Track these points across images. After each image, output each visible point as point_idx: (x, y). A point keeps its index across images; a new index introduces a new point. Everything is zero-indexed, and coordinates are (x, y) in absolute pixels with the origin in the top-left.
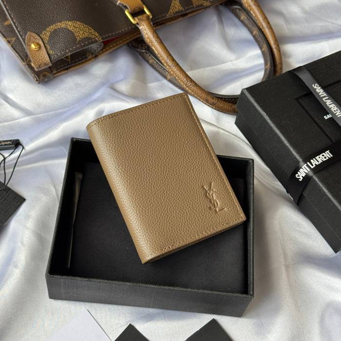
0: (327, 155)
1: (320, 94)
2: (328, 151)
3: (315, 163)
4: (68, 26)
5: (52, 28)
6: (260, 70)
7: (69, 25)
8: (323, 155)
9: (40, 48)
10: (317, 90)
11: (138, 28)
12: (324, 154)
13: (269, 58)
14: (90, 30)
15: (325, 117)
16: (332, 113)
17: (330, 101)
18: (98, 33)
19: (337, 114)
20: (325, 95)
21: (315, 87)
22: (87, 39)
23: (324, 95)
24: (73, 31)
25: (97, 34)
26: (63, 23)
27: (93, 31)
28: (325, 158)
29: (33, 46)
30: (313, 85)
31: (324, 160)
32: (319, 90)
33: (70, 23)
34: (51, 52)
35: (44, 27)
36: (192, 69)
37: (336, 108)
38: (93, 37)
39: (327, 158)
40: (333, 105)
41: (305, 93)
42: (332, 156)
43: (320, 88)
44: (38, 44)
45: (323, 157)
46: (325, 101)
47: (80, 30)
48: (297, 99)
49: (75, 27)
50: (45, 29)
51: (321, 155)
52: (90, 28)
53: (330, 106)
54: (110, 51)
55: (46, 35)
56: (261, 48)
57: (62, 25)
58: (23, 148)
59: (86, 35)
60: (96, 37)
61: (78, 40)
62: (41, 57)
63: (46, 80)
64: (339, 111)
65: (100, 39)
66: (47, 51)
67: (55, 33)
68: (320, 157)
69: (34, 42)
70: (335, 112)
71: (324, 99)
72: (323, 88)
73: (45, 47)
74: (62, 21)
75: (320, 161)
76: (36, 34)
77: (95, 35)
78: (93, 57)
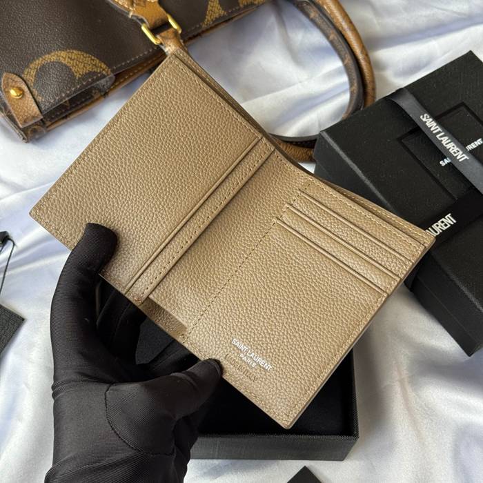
0: (449, 220)
1: (432, 129)
2: (449, 215)
4: (61, 58)
5: (38, 63)
6: (344, 92)
7: (62, 56)
8: (442, 222)
9: (23, 94)
10: (427, 124)
12: (443, 219)
13: (354, 75)
14: (93, 60)
15: (441, 162)
16: (451, 156)
17: (446, 138)
18: (105, 63)
19: (458, 158)
20: (439, 129)
21: (424, 120)
22: (90, 74)
23: (437, 130)
24: (68, 65)
25: (104, 66)
26: (53, 54)
27: (98, 61)
28: (446, 225)
29: (13, 93)
30: (421, 117)
31: (445, 228)
32: (430, 123)
33: (63, 54)
34: (40, 99)
35: (27, 62)
36: (245, 100)
37: (456, 149)
38: (99, 71)
39: (449, 226)
40: (452, 144)
41: (411, 129)
42: (455, 222)
43: (431, 120)
44: (20, 89)
45: (443, 225)
46: (440, 139)
48: (399, 139)
49: (71, 59)
50: (27, 66)
51: (439, 222)
52: (93, 58)
53: (448, 146)
54: (125, 84)
55: (31, 73)
56: (343, 60)
57: (52, 57)
58: (14, 244)
59: (89, 68)
60: (103, 70)
61: (77, 78)
62: (27, 107)
63: (37, 137)
64: (461, 152)
65: (109, 72)
66: (34, 98)
67: (43, 70)
68: (438, 226)
69: (13, 87)
70: (455, 155)
71: (438, 136)
72: (437, 119)
73: (31, 92)
74: (51, 52)
75: (439, 231)
76: (16, 75)
77: (101, 67)
78: (101, 96)
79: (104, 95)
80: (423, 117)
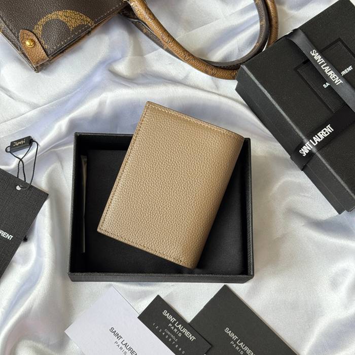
0: (329, 129)
1: (318, 62)
2: (329, 126)
3: (317, 140)
4: (59, 17)
5: (43, 21)
8: (324, 131)
9: (35, 43)
10: (315, 58)
11: (129, 5)
12: (325, 129)
14: (81, 16)
15: (324, 85)
17: (328, 67)
18: (89, 18)
19: (336, 82)
20: (323, 61)
21: (313, 54)
23: (322, 62)
24: (65, 21)
25: (89, 20)
26: (53, 13)
27: (84, 17)
28: (327, 133)
29: (28, 43)
30: (311, 52)
31: (326, 135)
33: (60, 13)
34: (46, 46)
35: (35, 21)
37: (334, 75)
38: (85, 24)
39: (329, 133)
40: (332, 72)
42: (333, 130)
43: (317, 54)
44: (32, 40)
45: (325, 133)
47: (71, 18)
48: (296, 69)
49: (66, 17)
50: (36, 24)
51: (322, 131)
52: (81, 14)
53: (329, 74)
55: (38, 29)
57: (53, 16)
58: (38, 145)
59: (79, 22)
60: (89, 22)
61: (71, 30)
62: (38, 53)
64: (338, 78)
65: (93, 24)
66: (42, 46)
67: (47, 25)
68: (321, 134)
69: (27, 39)
70: (334, 80)
73: (40, 42)
74: (52, 12)
75: (322, 138)
76: (29, 30)
77: (87, 21)
78: (86, 34)
79: (88, 33)
80: (312, 53)
